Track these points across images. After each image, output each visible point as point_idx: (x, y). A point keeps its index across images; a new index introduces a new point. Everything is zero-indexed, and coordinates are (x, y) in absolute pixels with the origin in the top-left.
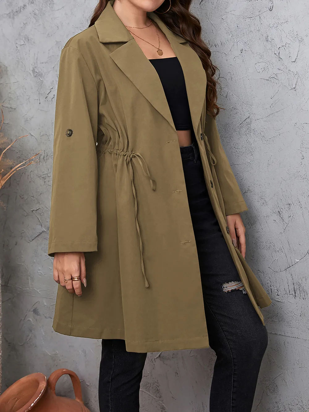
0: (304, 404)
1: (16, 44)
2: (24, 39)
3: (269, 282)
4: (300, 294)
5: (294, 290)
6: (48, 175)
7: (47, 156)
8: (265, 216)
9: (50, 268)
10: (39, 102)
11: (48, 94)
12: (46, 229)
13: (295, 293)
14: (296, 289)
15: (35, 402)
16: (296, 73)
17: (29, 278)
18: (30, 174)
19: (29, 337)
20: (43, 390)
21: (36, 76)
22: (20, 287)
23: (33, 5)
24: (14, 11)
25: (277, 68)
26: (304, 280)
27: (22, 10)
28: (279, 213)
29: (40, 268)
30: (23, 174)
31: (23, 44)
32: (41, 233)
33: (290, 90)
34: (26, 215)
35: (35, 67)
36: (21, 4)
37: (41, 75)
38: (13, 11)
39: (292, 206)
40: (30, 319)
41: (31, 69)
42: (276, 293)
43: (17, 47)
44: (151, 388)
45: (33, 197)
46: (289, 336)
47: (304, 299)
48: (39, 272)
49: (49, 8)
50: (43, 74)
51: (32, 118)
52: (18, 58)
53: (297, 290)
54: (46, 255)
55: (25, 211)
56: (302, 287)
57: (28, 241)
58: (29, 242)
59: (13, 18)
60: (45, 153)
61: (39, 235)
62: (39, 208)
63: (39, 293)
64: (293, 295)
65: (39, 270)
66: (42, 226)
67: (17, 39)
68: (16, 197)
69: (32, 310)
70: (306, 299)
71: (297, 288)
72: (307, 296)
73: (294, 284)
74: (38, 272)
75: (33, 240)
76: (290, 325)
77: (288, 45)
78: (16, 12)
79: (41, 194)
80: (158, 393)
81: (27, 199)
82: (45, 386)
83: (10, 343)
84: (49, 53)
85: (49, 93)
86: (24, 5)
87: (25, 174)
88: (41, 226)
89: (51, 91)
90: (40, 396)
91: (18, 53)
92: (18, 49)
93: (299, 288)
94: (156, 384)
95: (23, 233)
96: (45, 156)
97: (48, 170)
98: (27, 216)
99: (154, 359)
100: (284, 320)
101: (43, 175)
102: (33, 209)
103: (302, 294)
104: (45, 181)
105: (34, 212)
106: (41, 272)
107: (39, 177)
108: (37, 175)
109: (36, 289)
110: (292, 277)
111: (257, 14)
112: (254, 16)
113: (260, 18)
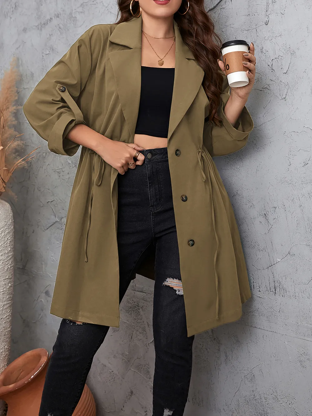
0: (278, 394)
1: (43, 53)
2: (49, 49)
3: (253, 279)
4: (280, 291)
5: (275, 288)
6: (62, 170)
8: (253, 218)
12: (59, 219)
13: (275, 290)
14: (276, 286)
17: (43, 263)
18: (47, 168)
19: (41, 316)
20: (43, 365)
22: (36, 271)
23: (58, 18)
24: (42, 23)
26: (284, 278)
27: (48, 22)
28: (265, 215)
29: (52, 255)
30: (41, 168)
31: (48, 53)
32: (55, 223)
34: (42, 206)
36: (48, 17)
38: (41, 23)
39: (277, 209)
40: (42, 300)
42: (258, 290)
43: (43, 56)
44: (142, 369)
45: (49, 189)
46: (268, 330)
47: (283, 296)
48: (51, 258)
49: (72, 24)
52: (43, 66)
53: (278, 288)
54: (58, 244)
55: (41, 202)
56: (282, 285)
57: (44, 230)
58: (44, 231)
59: (41, 30)
61: (53, 224)
62: (54, 200)
63: (51, 277)
64: (273, 292)
65: (52, 256)
66: (55, 216)
67: (43, 49)
68: (34, 189)
69: (44, 292)
70: (285, 297)
72: (286, 294)
73: (274, 282)
74: (51, 259)
75: (47, 229)
76: (269, 320)
77: (281, 57)
78: (44, 24)
79: (56, 187)
80: (149, 374)
81: (43, 191)
82: (45, 361)
83: (24, 320)
86: (51, 19)
87: (42, 168)
88: (54, 217)
90: (40, 369)
91: (44, 62)
92: (44, 58)
93: (279, 285)
94: (147, 365)
95: (40, 222)
98: (43, 206)
99: (148, 344)
100: (264, 315)
101: (58, 169)
102: (49, 201)
103: (281, 292)
104: (60, 175)
105: (49, 203)
106: (54, 258)
107: (54, 171)
108: (53, 170)
109: (48, 274)
110: (273, 276)
111: (254, 27)
112: (251, 29)
113: (256, 31)
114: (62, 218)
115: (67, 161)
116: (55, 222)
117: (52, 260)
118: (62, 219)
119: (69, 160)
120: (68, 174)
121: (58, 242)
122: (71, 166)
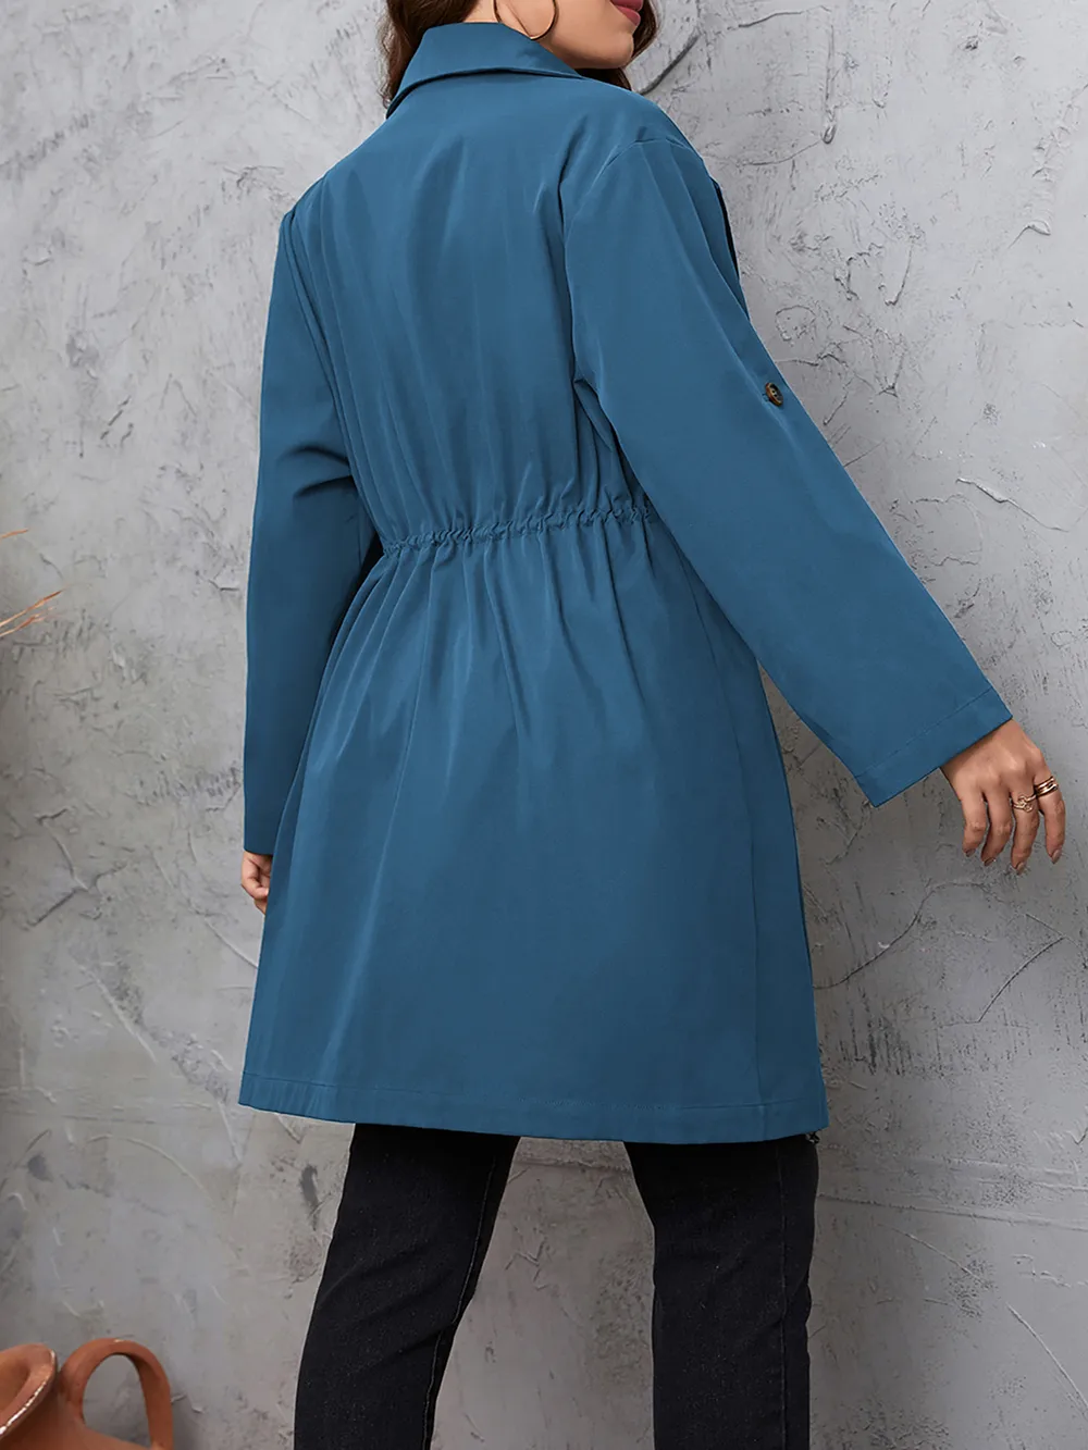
1: (25, 260)
2: (49, 242)
4: (888, 1055)
5: (872, 1045)
6: (92, 694)
7: (90, 628)
9: (93, 1016)
10: (79, 451)
11: (111, 424)
12: (84, 881)
13: (873, 1055)
14: (875, 1041)
16: (897, 341)
17: (22, 1050)
18: (34, 694)
21: (76, 365)
23: (83, 133)
24: (25, 154)
25: (841, 324)
26: (901, 1009)
27: (48, 151)
28: (836, 795)
29: (60, 1017)
30: (12, 693)
31: (43, 259)
32: (70, 896)
33: (880, 393)
34: (17, 835)
35: (78, 333)
36: (47, 133)
37: (92, 358)
38: (18, 154)
40: (18, 1195)
41: (65, 340)
43: (25, 271)
45: (42, 771)
46: (850, 1201)
47: (898, 1073)
48: (56, 1028)
50: (102, 356)
51: (52, 503)
52: (27, 310)
53: (881, 1045)
54: (83, 972)
55: (13, 820)
56: (896, 1032)
57: (25, 925)
58: (26, 929)
59: (20, 178)
60: (83, 618)
61: (62, 902)
62: (65, 810)
63: (54, 1100)
64: (866, 1062)
65: (57, 1022)
66: (72, 871)
67: (27, 246)
69: (25, 1161)
70: (906, 1073)
71: (879, 1039)
72: (908, 1062)
73: (869, 1026)
74: (52, 1031)
75: (40, 920)
76: (855, 1164)
77: (879, 250)
78: (32, 157)
79: (69, 761)
81: (21, 779)
84: (122, 277)
85: (115, 418)
86: (57, 136)
87: (17, 692)
88: (69, 872)
89: (120, 413)
91: (27, 292)
92: (29, 276)
93: (886, 1036)
95: (8, 896)
96: (85, 629)
97: (94, 674)
98: (20, 837)
100: (836, 1147)
101: (77, 693)
102: (44, 814)
103: (893, 1059)
104: (83, 714)
105: (45, 822)
106: (64, 1029)
107: (62, 700)
108: (56, 695)
109: (42, 1089)
110: (865, 1003)
111: (788, 153)
112: (773, 159)
113: (794, 166)
114: (99, 876)
115: (112, 660)
116: (70, 891)
117: (59, 1035)
118: (99, 882)
119: (117, 652)
120: (116, 707)
121: (83, 968)
122: (124, 679)
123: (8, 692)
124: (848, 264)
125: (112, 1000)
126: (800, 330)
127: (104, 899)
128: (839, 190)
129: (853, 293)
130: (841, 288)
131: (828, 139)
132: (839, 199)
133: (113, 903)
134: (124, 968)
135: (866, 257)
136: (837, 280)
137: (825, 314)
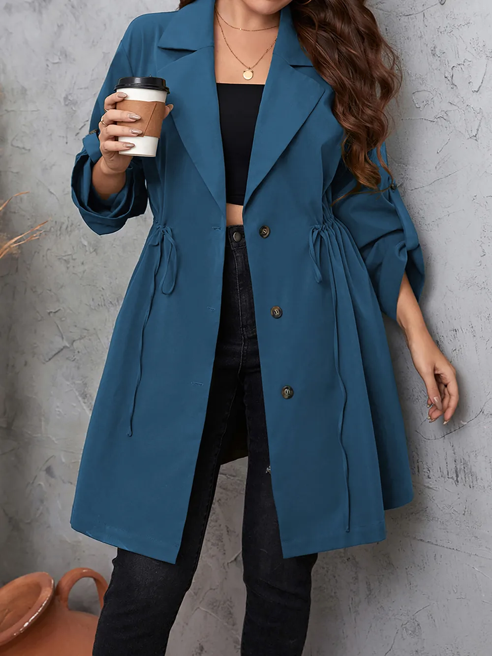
1: (47, 61)
2: (59, 54)
3: (416, 455)
4: (465, 478)
5: (456, 472)
6: (72, 256)
7: (71, 226)
9: (73, 405)
10: (65, 141)
11: (80, 129)
12: (68, 343)
13: (457, 476)
14: (458, 470)
15: (30, 621)
17: (43, 418)
18: (46, 255)
19: (39, 512)
20: (45, 602)
21: (67, 105)
22: (29, 432)
26: (473, 455)
29: (58, 404)
30: (36, 253)
31: (56, 61)
32: (62, 350)
34: (39, 319)
35: (70, 94)
37: (75, 103)
40: (42, 483)
41: (63, 95)
42: (426, 474)
43: (48, 66)
44: (220, 608)
45: (50, 290)
46: (443, 547)
47: (470, 487)
48: (57, 409)
50: (79, 102)
51: (54, 165)
52: (47, 82)
53: (462, 472)
54: (68, 385)
55: (38, 312)
56: (469, 467)
57: (43, 361)
58: (44, 363)
60: (68, 221)
61: (59, 352)
62: (59, 310)
63: (56, 442)
64: (453, 479)
65: (58, 407)
66: (63, 338)
67: (48, 54)
68: (26, 290)
69: (44, 468)
70: (475, 488)
71: (460, 469)
72: (476, 483)
73: (455, 461)
74: (56, 411)
75: (50, 359)
76: (446, 529)
79: (62, 287)
80: (231, 617)
81: (40, 294)
82: (49, 595)
83: (11, 518)
84: (92, 75)
85: (82, 127)
87: (38, 253)
88: (61, 339)
89: (85, 125)
90: (39, 611)
91: (48, 75)
92: (49, 68)
93: (464, 468)
94: (228, 602)
95: (36, 347)
96: (69, 226)
97: (73, 247)
98: (41, 320)
99: (226, 563)
100: (437, 519)
101: (65, 256)
102: (51, 311)
103: (467, 479)
104: (68, 266)
105: (51, 315)
106: (61, 410)
107: (59, 259)
108: (57, 256)
109: (51, 436)
110: (454, 450)
111: (420, 9)
112: (414, 12)
113: (424, 16)
114: (74, 341)
115: (81, 242)
116: (62, 347)
117: (58, 413)
118: (74, 344)
119: (84, 238)
120: (83, 263)
121: (68, 383)
122: (86, 251)
123: (35, 252)
124: (452, 69)
125: (80, 399)
126: (425, 103)
127: (76, 352)
128: (448, 29)
129: (454, 85)
130: (448, 82)
131: (442, 3)
132: (449, 34)
133: (80, 354)
134: (85, 385)
135: (462, 66)
136: (446, 77)
137: (439, 95)
